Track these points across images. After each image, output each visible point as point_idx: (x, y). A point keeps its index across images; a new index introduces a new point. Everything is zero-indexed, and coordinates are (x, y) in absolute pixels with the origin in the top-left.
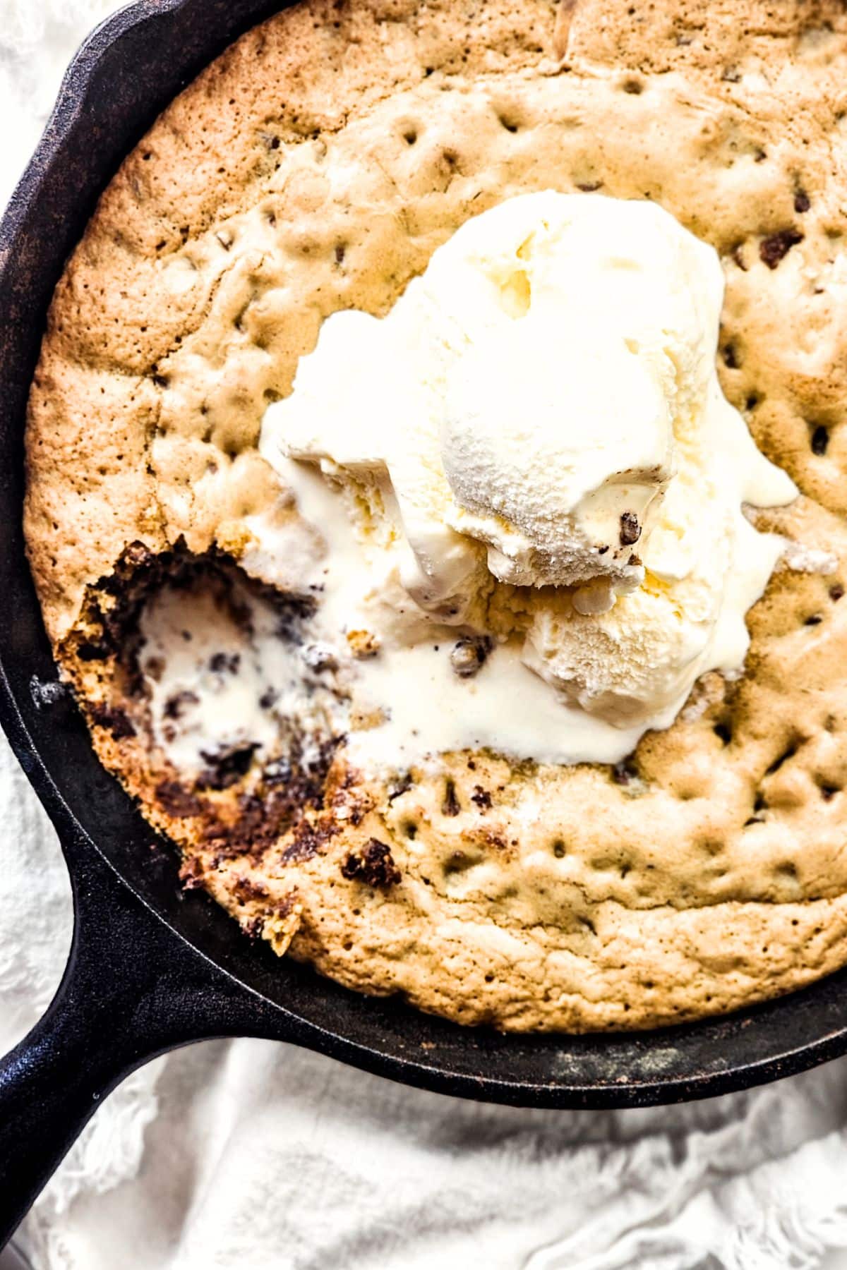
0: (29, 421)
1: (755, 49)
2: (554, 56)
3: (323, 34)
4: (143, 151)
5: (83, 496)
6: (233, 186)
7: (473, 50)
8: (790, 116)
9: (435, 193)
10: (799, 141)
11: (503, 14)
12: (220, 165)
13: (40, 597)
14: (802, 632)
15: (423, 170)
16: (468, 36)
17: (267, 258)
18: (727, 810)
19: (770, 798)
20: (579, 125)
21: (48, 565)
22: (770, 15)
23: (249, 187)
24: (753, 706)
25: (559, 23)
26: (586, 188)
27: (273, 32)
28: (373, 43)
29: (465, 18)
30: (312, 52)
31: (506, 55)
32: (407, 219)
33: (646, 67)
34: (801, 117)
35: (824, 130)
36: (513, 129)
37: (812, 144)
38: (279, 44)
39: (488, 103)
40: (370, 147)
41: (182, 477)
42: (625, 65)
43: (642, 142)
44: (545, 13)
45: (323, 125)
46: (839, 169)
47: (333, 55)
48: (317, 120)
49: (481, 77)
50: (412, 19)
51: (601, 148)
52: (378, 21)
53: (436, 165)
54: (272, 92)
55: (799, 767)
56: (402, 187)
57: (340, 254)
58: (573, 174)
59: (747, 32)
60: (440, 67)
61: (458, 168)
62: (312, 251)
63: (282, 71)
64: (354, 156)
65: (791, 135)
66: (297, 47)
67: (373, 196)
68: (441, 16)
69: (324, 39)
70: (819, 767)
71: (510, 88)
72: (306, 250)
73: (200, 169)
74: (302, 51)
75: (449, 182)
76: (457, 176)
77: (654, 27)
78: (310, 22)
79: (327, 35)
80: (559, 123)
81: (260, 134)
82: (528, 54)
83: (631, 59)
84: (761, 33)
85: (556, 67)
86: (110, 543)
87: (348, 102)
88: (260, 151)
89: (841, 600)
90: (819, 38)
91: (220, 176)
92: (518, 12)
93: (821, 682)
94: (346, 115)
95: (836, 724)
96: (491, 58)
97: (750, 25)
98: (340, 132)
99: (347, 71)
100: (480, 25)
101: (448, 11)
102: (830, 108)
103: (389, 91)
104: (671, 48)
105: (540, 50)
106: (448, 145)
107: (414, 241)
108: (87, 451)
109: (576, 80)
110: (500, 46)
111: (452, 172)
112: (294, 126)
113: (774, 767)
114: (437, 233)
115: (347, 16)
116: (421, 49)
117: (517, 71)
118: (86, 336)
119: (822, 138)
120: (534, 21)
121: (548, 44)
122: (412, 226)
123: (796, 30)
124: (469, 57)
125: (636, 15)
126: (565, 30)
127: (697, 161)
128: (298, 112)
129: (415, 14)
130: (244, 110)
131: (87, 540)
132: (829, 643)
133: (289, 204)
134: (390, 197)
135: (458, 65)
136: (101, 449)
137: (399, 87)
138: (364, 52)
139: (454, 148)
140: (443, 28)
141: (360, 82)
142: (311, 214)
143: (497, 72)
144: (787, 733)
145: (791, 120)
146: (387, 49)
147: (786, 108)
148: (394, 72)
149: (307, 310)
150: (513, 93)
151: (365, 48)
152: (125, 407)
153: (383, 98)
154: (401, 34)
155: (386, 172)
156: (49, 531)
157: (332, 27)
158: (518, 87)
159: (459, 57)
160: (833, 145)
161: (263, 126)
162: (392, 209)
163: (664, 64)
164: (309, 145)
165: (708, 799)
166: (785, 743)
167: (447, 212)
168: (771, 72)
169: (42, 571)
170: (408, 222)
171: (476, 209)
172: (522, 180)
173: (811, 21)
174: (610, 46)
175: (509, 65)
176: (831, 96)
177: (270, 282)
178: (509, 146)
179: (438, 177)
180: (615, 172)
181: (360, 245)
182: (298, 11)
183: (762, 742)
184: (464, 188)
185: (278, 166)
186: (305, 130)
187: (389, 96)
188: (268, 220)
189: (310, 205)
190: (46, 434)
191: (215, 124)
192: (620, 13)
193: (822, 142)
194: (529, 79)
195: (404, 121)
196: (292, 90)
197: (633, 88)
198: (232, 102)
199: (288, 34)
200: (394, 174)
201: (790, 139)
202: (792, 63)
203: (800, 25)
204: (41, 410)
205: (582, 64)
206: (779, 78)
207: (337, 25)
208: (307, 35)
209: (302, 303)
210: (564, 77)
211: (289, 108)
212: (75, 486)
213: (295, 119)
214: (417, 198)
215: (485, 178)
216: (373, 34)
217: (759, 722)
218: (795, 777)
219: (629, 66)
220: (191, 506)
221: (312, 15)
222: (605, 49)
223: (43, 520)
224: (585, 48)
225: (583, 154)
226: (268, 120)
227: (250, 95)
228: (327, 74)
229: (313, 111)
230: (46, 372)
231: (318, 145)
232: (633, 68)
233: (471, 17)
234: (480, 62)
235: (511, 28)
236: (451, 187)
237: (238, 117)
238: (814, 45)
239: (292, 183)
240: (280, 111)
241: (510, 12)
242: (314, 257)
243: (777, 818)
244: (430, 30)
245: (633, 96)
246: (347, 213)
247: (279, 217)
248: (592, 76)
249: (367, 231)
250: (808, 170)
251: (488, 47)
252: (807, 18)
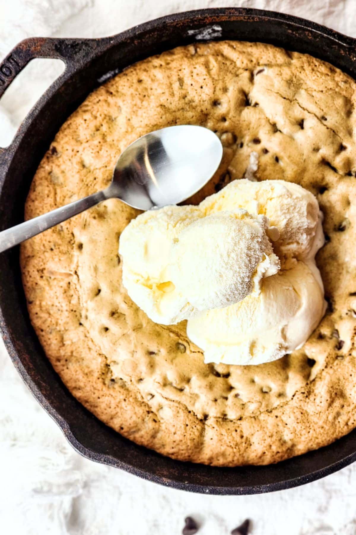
0: (225, 465)
1: (61, 201)
2: (71, 277)
3: (70, 365)
4: (120, 430)
5: (252, 444)
6: (130, 395)
7: (71, 308)
8: (85, 186)
9: (126, 319)
10: (95, 182)
11: (57, 298)
12: (123, 401)
13: (291, 457)
14: (281, 163)
15: (118, 324)
16: (67, 311)
17: (156, 381)
18: (353, 187)
19: (347, 171)
20: (96, 266)
21: (279, 455)
22: (48, 196)
23: (130, 389)
24: (311, 180)
25: (59, 277)
26: (119, 261)
27: (70, 385)
28: (72, 346)
29: (60, 312)
30: (78, 369)
31: (72, 296)
32: (137, 328)
33: (72, 242)
34: (86, 181)
35: (90, 172)
36: (99, 291)
37: (96, 176)
38: (75, 382)
39: (91, 301)
40: (111, 345)
41: (241, 407)
42: (72, 250)
43: (100, 241)
44: (55, 282)
45: (104, 363)
46: (104, 165)
47: (77, 361)
48: (103, 365)
49: (81, 305)
50: (62, 332)
51: (104, 257)
52: (64, 345)
53: (116, 319)
54: (94, 384)
55: (334, 160)
56: (125, 331)
57: (152, 353)
58: (114, 266)
59: (56, 205)
60: (79, 320)
61: (116, 311)
62: (152, 364)
63: (86, 380)
64: (115, 350)
65: (93, 185)
66: (76, 375)
67: (130, 342)
68: (60, 322)
69: (72, 364)
70: (334, 153)
71: (85, 294)
72: (152, 366)
73: (125, 408)
74: (78, 373)
75: (121, 313)
76: (119, 311)
77: (57, 240)
78: (66, 371)
79: (70, 364)
80: (96, 274)
81: (110, 386)
82: (71, 287)
83: (70, 248)
84: (55, 199)
85: (75, 276)
86: (270, 432)
87: (95, 354)
88: (116, 386)
89: (268, 149)
90: (54, 177)
91: (127, 400)
92: (56, 292)
93: (301, 155)
94: (100, 355)
95: (316, 148)
96: (74, 301)
97: (53, 204)
98: (107, 356)
99: (83, 355)
100: (62, 306)
101: (58, 319)
102: (81, 170)
103: (89, 339)
104: (64, 233)
105: (69, 283)
106: (108, 315)
107: (144, 325)
108: (235, 443)
109: (80, 269)
110: (69, 298)
111: (117, 313)
112: (105, 374)
113: (334, 170)
114: (141, 317)
115: (62, 357)
116: (73, 328)
117: (78, 291)
118: (191, 447)
119: (93, 172)
120: (59, 286)
121: (67, 280)
122: (139, 327)
123: (53, 185)
124: (74, 310)
125: (53, 248)
126: (61, 274)
127: (106, 220)
128: (100, 373)
129: (60, 331)
130: (101, 393)
131: (269, 441)
132: (285, 153)
133: (135, 374)
134: (129, 336)
135: (77, 313)
136: (234, 438)
137: (88, 335)
138: (76, 350)
139: (109, 313)
140: (64, 321)
141: (87, 350)
142: (138, 365)
143: (79, 299)
144: (321, 166)
145: (87, 185)
146: (74, 340)
147: (83, 187)
148: (82, 338)
149: (174, 364)
150: (87, 292)
151: (74, 349)
152: (217, 430)
153: (92, 341)
154: (67, 336)
155: (120, 338)
156: (267, 455)
157: (67, 362)
158: (84, 291)
159: (75, 313)
160: (95, 168)
161: (107, 385)
162: (133, 336)
163: (70, 235)
164: (112, 368)
165: (349, 195)
166: (325, 166)
167: (132, 314)
168: (70, 194)
169: (282, 457)
170: (138, 328)
171: (131, 303)
172: (118, 286)
173: (49, 180)
174: (65, 256)
175: (76, 294)
176: (77, 170)
177: (165, 379)
178: (106, 292)
179: (120, 318)
180: (113, 251)
181: (148, 346)
182: (62, 376)
183: (325, 176)
184: (123, 308)
185: (121, 379)
186: (107, 370)
187: (91, 339)
188: (142, 381)
189: (135, 366)
190: (230, 459)
191: (108, 404)
192: (53, 254)
193: (95, 172)
194: (81, 286)
195: (100, 332)
196: (92, 375)
197: (80, 246)
198: (99, 398)
199: (71, 379)
200: (120, 335)
201: (94, 185)
202: (66, 186)
203: (50, 184)
204: (221, 461)
205: (73, 267)
206: (72, 191)
207: (66, 360)
208: (71, 372)
209: (171, 366)
210: (79, 273)
211: (99, 376)
212: (249, 447)
213: (103, 374)
214: (128, 325)
215: (119, 300)
216: (69, 346)
217: (318, 177)
218: (338, 161)
219: (72, 249)
220: (252, 402)
221: (63, 370)
222: (67, 258)
223: (262, 458)
224: (67, 266)
225: (107, 263)
226: (104, 384)
227: (96, 391)
228: (85, 363)
229: (99, 367)
230: (206, 461)
231: (112, 365)
232: (73, 247)
233: (59, 310)
234: (76, 306)
235: (62, 294)
236: (123, 312)
237: (105, 395)
238: (58, 178)
239: (127, 373)
240: (100, 380)
241: (56, 296)
242: (154, 363)
243: (354, 167)
244: (65, 325)
245: (84, 246)
246: (136, 352)
247: (140, 377)
248: (77, 262)
249: (142, 344)
250: (105, 177)
251: (70, 303)
252: (48, 181)
